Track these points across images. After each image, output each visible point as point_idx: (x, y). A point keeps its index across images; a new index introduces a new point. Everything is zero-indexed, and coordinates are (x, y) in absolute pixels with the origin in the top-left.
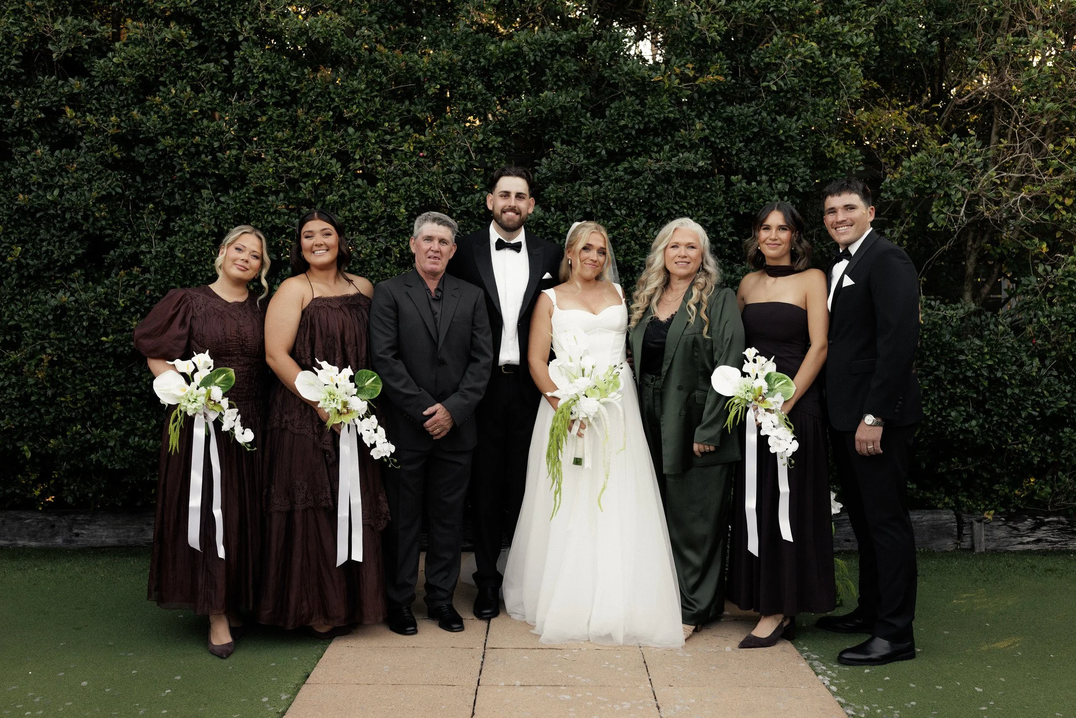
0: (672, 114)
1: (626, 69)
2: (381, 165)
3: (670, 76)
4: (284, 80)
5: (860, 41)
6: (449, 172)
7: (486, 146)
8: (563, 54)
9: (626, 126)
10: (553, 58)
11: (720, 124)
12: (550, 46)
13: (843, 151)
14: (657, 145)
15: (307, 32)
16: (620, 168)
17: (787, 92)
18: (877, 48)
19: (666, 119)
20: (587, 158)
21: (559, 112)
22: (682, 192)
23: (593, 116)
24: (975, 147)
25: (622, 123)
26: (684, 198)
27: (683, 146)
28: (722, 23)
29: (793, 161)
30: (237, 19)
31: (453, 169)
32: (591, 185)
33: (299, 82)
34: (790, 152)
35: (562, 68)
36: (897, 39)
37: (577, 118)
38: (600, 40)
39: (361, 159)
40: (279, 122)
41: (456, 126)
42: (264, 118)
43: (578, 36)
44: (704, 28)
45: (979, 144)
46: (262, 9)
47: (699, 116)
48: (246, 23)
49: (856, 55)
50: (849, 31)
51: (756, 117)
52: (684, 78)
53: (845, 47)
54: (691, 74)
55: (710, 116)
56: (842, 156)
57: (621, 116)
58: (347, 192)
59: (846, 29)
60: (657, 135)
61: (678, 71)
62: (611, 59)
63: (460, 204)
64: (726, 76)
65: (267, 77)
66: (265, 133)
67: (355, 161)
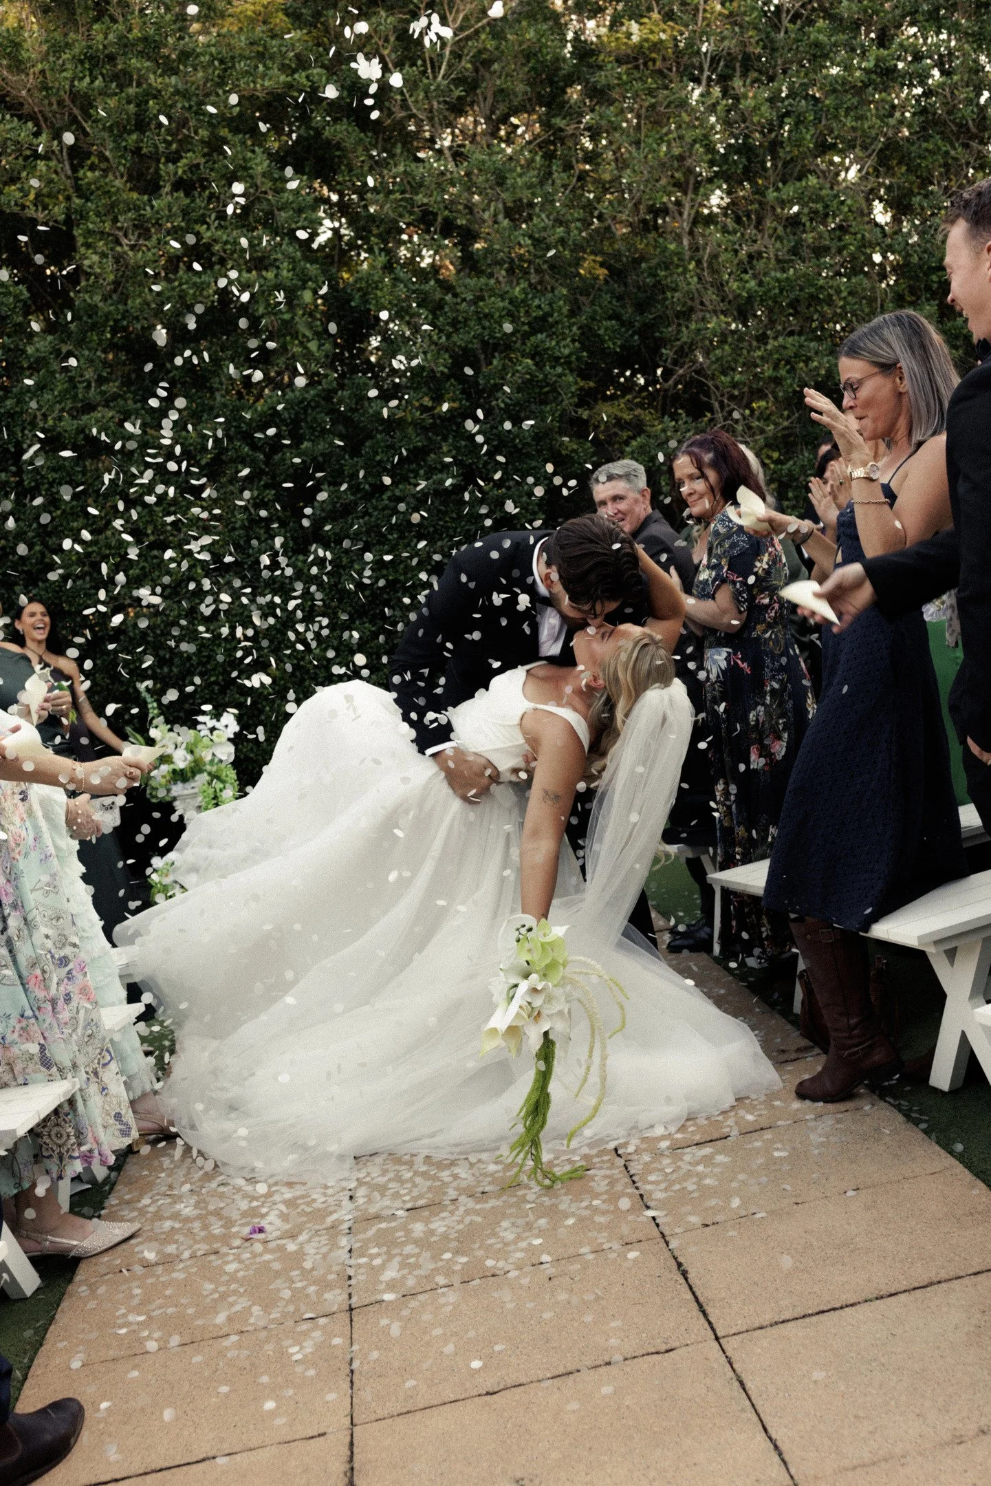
0: (418, 441)
1: (371, 411)
2: (172, 535)
3: (411, 411)
4: (69, 475)
5: (567, 351)
6: (234, 529)
7: (262, 500)
8: (313, 409)
9: (380, 461)
10: (306, 413)
11: (463, 443)
12: (302, 402)
13: (575, 447)
14: (412, 471)
15: (83, 431)
16: (385, 497)
17: (515, 405)
18: (585, 354)
19: (415, 448)
20: (353, 494)
21: (321, 459)
22: (443, 508)
23: (352, 458)
24: (686, 423)
25: (378, 458)
26: (446, 513)
27: (436, 468)
28: (447, 356)
29: (534, 464)
30: (18, 430)
31: (238, 525)
32: (363, 517)
33: (84, 475)
34: (528, 455)
35: (315, 420)
36: (603, 342)
37: (338, 461)
38: (343, 389)
39: (153, 533)
40: (72, 514)
41: (231, 488)
42: (59, 512)
43: (324, 390)
44: (433, 365)
45: (690, 420)
46: (39, 417)
47: (445, 439)
48: (26, 432)
49: (568, 363)
50: (558, 343)
51: (494, 431)
52: (424, 409)
53: (557, 359)
54: (430, 404)
55: (454, 437)
56: (574, 451)
57: (377, 453)
58: (146, 564)
59: (554, 343)
60: (411, 462)
61: (417, 404)
62: (357, 404)
63: (249, 556)
64: (460, 400)
65: (56, 476)
66: (61, 525)
67: (147, 535)
